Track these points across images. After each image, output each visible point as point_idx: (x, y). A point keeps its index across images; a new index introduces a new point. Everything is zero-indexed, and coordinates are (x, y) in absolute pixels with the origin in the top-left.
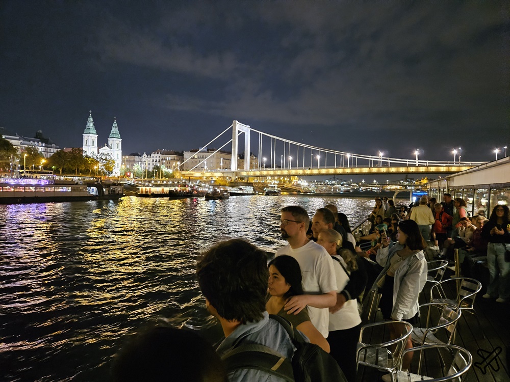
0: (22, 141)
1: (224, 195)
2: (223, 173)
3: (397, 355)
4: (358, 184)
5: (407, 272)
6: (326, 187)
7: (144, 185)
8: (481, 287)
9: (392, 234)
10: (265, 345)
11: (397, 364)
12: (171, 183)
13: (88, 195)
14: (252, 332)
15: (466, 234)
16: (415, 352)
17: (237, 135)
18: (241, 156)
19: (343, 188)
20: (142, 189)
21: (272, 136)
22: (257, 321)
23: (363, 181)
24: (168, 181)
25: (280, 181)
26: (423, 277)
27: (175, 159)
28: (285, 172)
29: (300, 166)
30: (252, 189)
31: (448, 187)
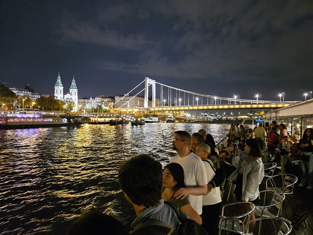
0: (17, 91)
1: (142, 122)
2: (139, 109)
3: (245, 223)
4: (221, 115)
5: (251, 171)
6: (202, 117)
7: (93, 117)
8: (297, 180)
9: (242, 147)
10: (161, 221)
11: (246, 228)
12: (108, 115)
13: (62, 123)
14: (153, 213)
15: (288, 146)
16: (256, 221)
17: (148, 86)
18: (150, 99)
19: (212, 118)
20: (92, 120)
21: (169, 87)
22: (156, 206)
23: (224, 113)
24: (107, 114)
25: (173, 114)
26: (261, 174)
27: (110, 101)
28: (177, 108)
29: (186, 104)
30: (158, 119)
31: (276, 117)
